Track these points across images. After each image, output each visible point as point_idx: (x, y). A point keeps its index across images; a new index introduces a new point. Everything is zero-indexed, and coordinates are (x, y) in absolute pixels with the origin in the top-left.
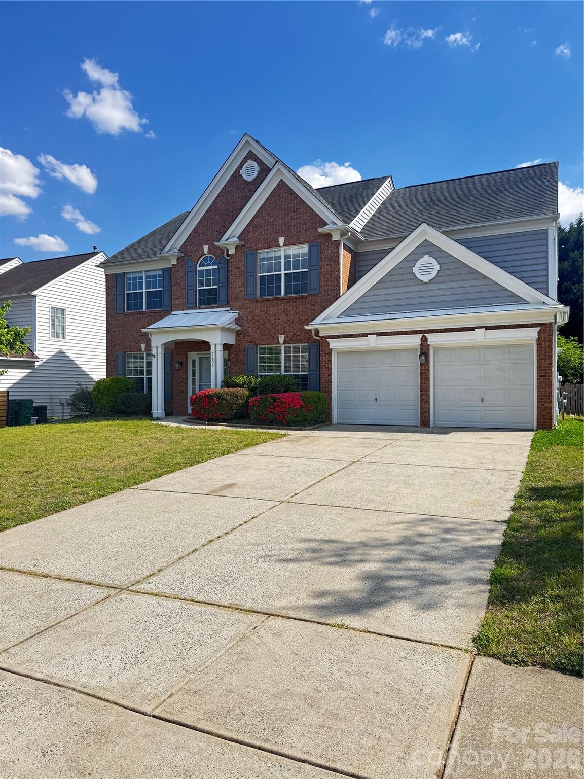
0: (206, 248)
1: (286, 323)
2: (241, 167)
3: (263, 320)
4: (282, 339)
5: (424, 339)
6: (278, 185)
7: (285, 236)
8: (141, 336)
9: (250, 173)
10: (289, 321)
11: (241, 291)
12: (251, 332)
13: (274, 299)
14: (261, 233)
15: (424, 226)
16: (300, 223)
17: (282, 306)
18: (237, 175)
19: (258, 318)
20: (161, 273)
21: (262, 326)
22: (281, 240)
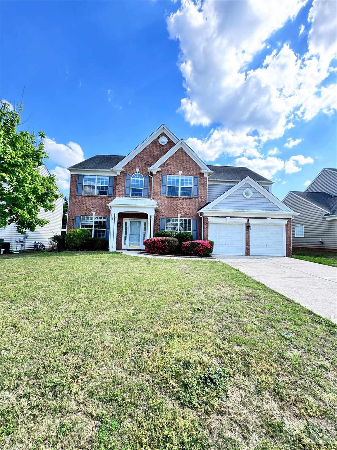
0: (138, 170)
1: (182, 209)
2: (159, 137)
3: (170, 206)
4: (179, 215)
5: (248, 220)
6: (179, 149)
7: (182, 171)
9: (163, 141)
10: (183, 208)
11: (159, 192)
12: (163, 211)
13: (176, 197)
14: (170, 167)
15: (248, 177)
16: (189, 167)
17: (180, 201)
18: (156, 141)
19: (167, 205)
20: (108, 178)
21: (169, 209)
22: (180, 172)
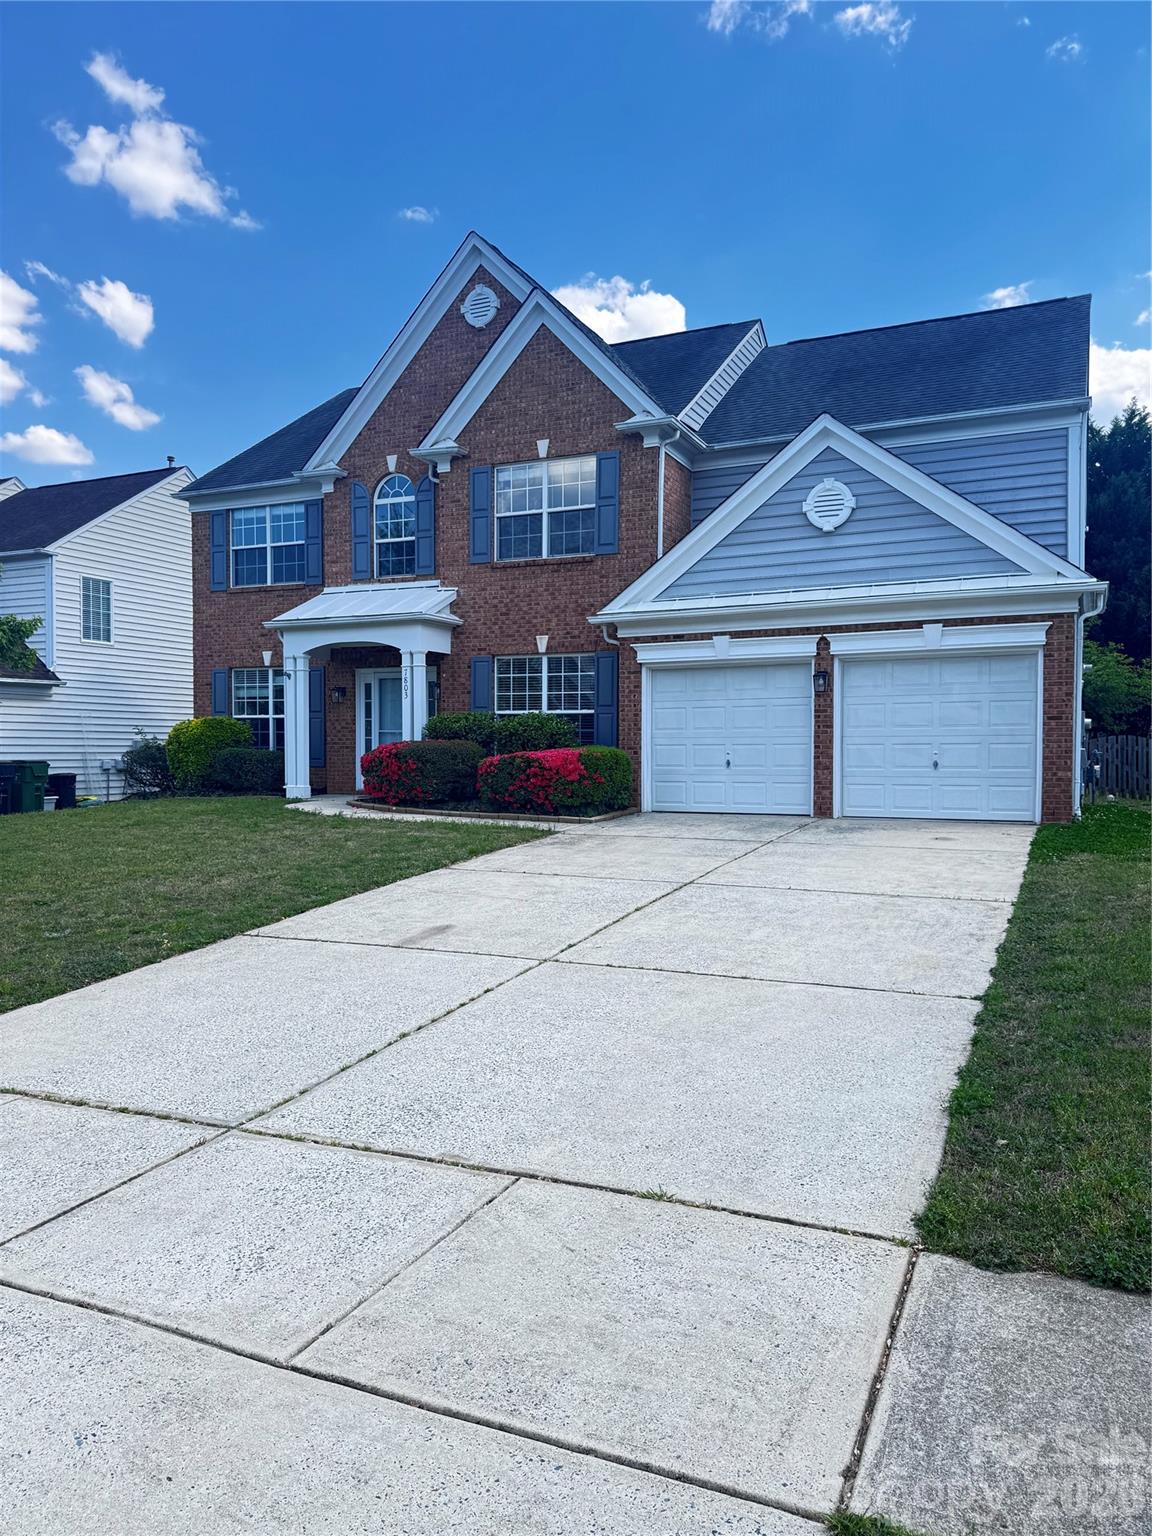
0: (392, 461)
1: (552, 612)
2: (461, 298)
3: (506, 605)
4: (542, 643)
5: (824, 644)
6: (536, 335)
7: (549, 437)
8: (263, 635)
9: (480, 311)
10: (558, 607)
11: (462, 548)
12: (481, 629)
13: (527, 564)
14: (502, 431)
15: (825, 422)
16: (580, 412)
17: (544, 579)
18: (453, 316)
19: (496, 601)
20: (301, 509)
21: (504, 618)
22: (543, 446)
